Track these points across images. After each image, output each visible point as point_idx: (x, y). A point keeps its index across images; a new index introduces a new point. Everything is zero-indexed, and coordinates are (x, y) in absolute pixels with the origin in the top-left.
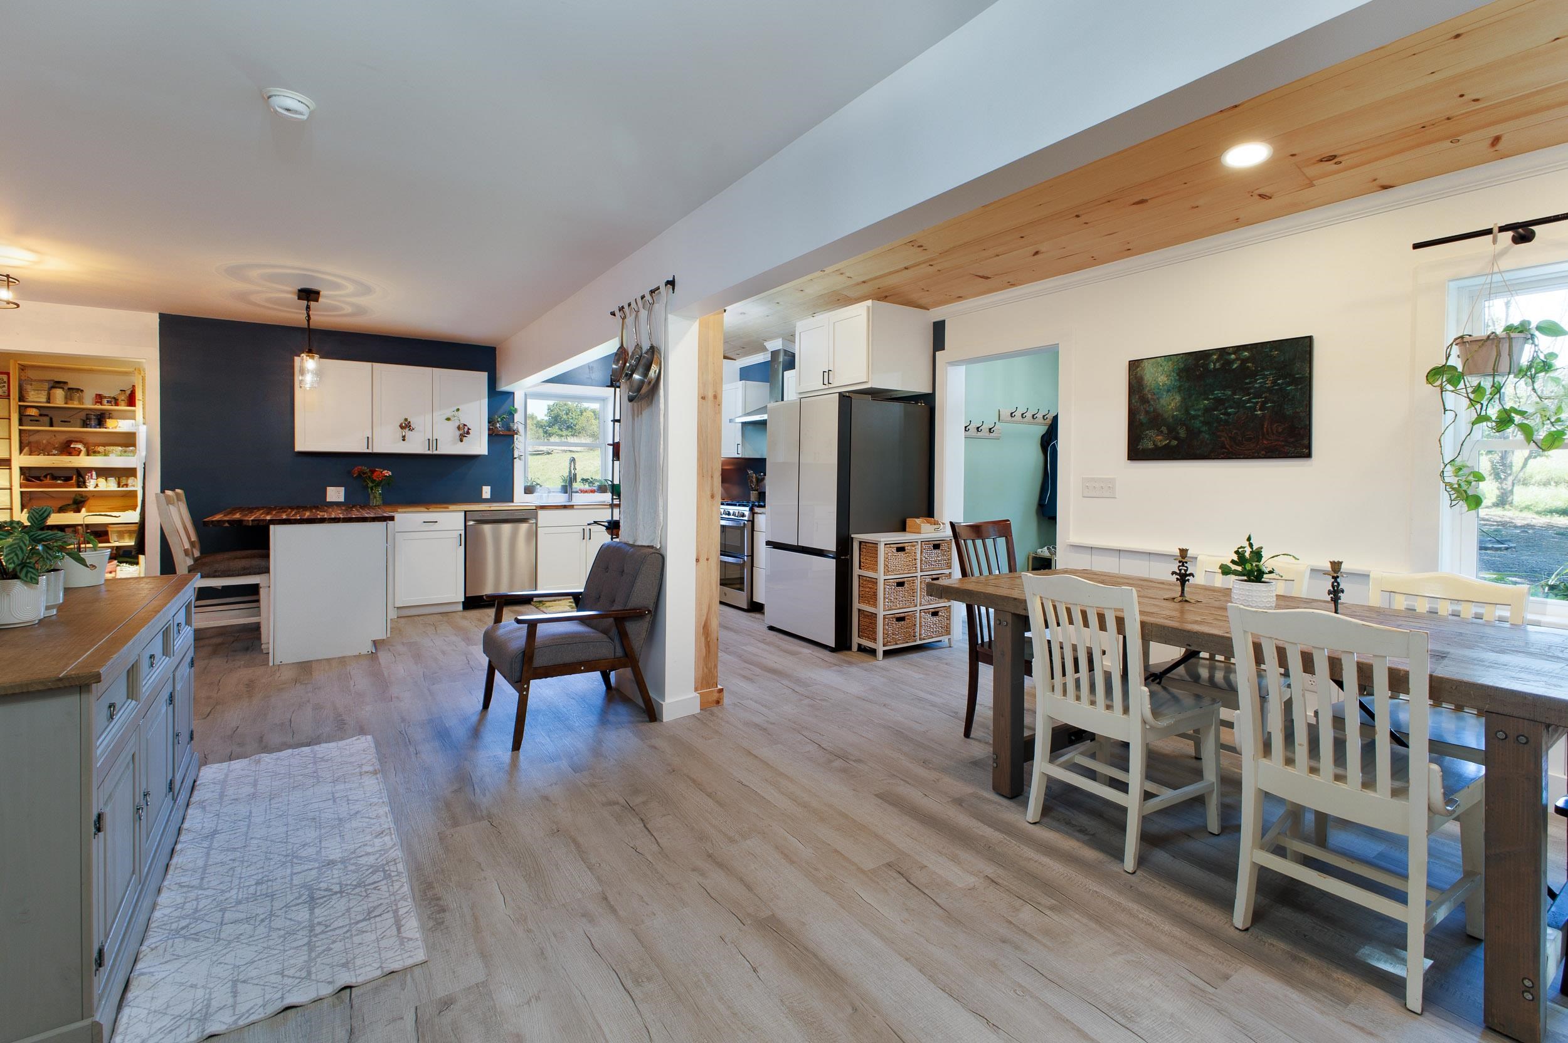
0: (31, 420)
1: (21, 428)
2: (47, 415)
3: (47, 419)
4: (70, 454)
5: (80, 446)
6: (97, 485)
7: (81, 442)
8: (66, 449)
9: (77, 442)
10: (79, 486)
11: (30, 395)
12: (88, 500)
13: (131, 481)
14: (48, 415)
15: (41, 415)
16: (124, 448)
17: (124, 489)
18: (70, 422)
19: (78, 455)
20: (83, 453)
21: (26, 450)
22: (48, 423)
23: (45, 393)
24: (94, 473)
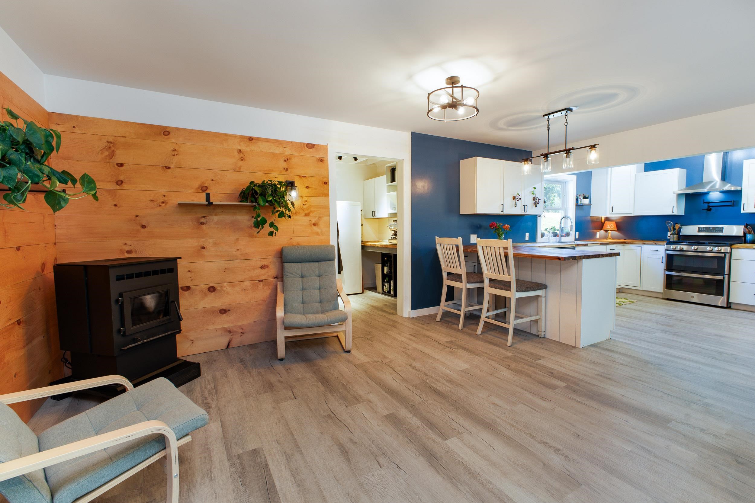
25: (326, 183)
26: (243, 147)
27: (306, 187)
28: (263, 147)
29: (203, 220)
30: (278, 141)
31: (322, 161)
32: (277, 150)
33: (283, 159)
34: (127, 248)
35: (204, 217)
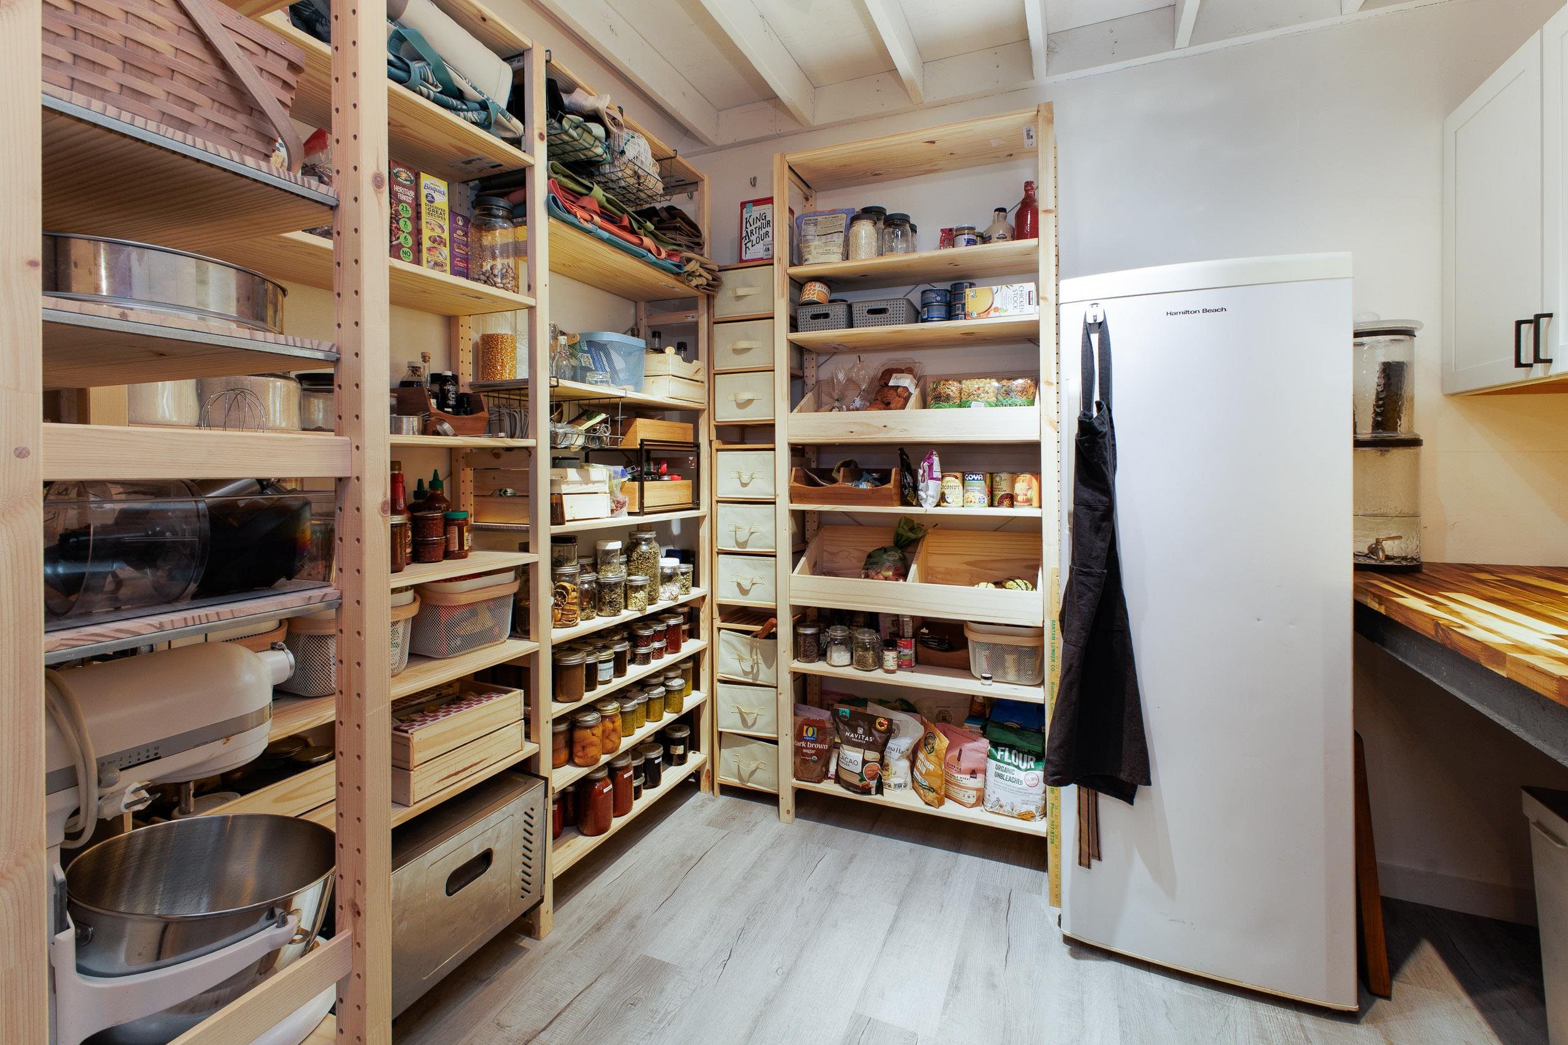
0: (815, 319)
1: (794, 336)
2: (846, 301)
3: (839, 310)
4: (887, 406)
5: (905, 381)
6: (942, 499)
7: (909, 371)
8: (880, 393)
9: (901, 371)
10: (905, 503)
11: (812, 248)
12: (923, 537)
13: (1023, 485)
15: (831, 297)
16: (1005, 382)
17: (1004, 511)
18: (887, 309)
19: (903, 407)
20: (912, 401)
21: (809, 397)
22: (844, 319)
23: (839, 239)
24: (936, 460)
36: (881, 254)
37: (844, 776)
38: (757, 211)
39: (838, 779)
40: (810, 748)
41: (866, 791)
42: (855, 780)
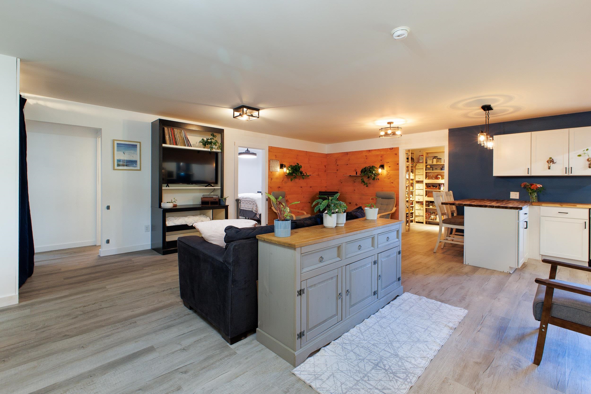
0: (428, 169)
1: (426, 171)
3: (432, 168)
4: (437, 179)
6: (444, 189)
7: (440, 175)
8: (437, 178)
9: (439, 175)
10: (439, 190)
11: (428, 161)
14: (432, 167)
15: (431, 167)
18: (437, 169)
20: (440, 178)
21: (427, 178)
22: (432, 170)
23: (432, 160)
24: (443, 185)
25: (398, 164)
26: (367, 154)
27: (389, 167)
28: (374, 153)
29: (355, 181)
30: (378, 150)
31: (396, 154)
32: (378, 153)
33: (380, 156)
34: (338, 189)
35: (355, 180)
36: (437, 163)
37: (432, 219)
38: (421, 157)
39: (431, 219)
40: (427, 216)
41: (434, 220)
42: (433, 219)
